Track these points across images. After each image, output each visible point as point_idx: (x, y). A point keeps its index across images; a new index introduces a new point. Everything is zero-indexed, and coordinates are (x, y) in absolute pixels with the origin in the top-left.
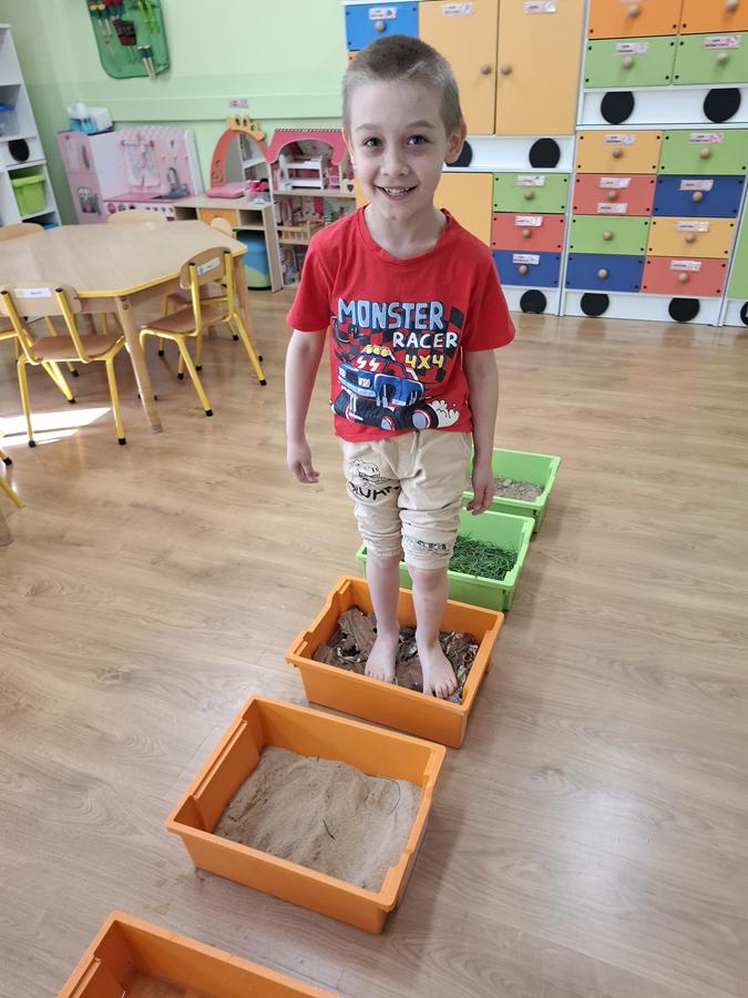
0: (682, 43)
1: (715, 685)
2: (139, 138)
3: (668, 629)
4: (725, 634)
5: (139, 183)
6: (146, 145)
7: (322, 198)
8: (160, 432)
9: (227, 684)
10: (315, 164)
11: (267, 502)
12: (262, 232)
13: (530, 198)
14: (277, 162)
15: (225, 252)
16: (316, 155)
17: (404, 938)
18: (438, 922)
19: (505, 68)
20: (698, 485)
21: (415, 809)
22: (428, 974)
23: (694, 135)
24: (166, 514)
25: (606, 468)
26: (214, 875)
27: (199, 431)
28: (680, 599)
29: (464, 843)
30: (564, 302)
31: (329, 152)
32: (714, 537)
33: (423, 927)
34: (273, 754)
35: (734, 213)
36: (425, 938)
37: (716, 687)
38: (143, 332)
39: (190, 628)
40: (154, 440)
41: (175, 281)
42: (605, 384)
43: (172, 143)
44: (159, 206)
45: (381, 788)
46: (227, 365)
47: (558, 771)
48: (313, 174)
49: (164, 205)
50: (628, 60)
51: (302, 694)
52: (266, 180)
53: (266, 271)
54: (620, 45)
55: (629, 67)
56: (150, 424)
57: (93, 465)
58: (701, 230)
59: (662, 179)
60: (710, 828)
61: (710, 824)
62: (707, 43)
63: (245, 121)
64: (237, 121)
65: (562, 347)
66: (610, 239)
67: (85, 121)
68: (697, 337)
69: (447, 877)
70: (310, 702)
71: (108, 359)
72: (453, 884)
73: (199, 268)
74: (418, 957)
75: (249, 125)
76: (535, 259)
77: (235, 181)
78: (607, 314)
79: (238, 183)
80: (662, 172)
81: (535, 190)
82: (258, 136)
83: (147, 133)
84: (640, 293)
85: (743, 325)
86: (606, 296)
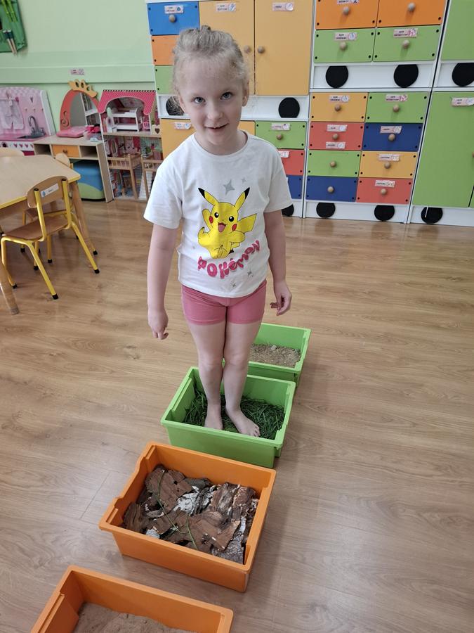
0: (379, 33)
2: (8, 95)
5: (9, 128)
6: (13, 101)
7: (138, 138)
10: (132, 114)
11: (96, 369)
12: (97, 161)
13: (281, 139)
14: (106, 112)
15: (63, 180)
16: (133, 108)
19: (261, 48)
20: (406, 343)
23: (389, 96)
24: (17, 383)
27: (47, 312)
31: (142, 105)
35: (415, 148)
37: (437, 517)
38: (3, 240)
42: (336, 267)
43: (32, 99)
44: (23, 143)
46: (73, 258)
48: (131, 121)
49: (27, 143)
50: (343, 44)
52: (99, 125)
53: (101, 188)
54: (337, 34)
55: (344, 49)
58: (394, 160)
59: (368, 126)
62: (395, 33)
63: (82, 84)
64: (77, 84)
65: (305, 240)
66: (334, 166)
68: (394, 232)
73: (42, 192)
75: (85, 87)
77: (78, 125)
78: (334, 217)
79: (79, 127)
80: (368, 121)
81: (284, 133)
82: (91, 94)
83: (13, 91)
84: (355, 203)
85: (423, 222)
86: (333, 204)
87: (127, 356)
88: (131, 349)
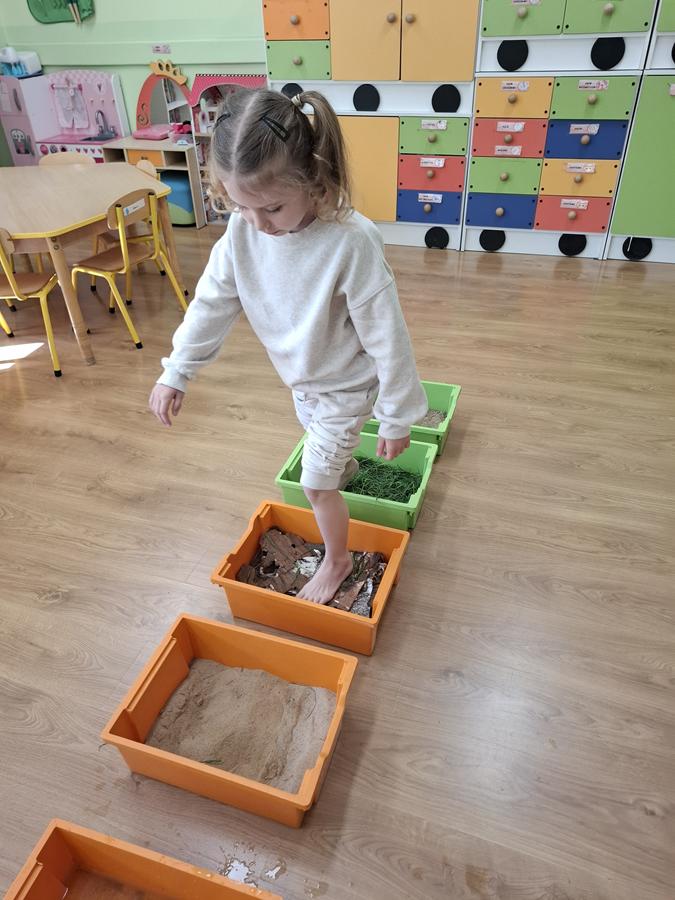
1: (598, 592)
2: (68, 81)
3: (555, 541)
4: (607, 545)
5: (70, 126)
6: (74, 89)
8: (94, 363)
9: (160, 601)
11: (195, 430)
12: (186, 172)
13: (434, 141)
14: (199, 105)
15: (150, 194)
17: (321, 830)
18: (351, 814)
19: (410, 17)
20: (584, 408)
21: (331, 714)
22: (343, 862)
23: (583, 82)
24: (101, 443)
25: (503, 394)
26: (147, 778)
27: (130, 363)
28: (567, 513)
29: (375, 742)
30: (465, 238)
32: (598, 456)
33: (338, 820)
34: (201, 666)
35: (618, 155)
36: (339, 829)
37: (599, 593)
38: (74, 270)
39: (124, 549)
40: (90, 372)
41: (103, 222)
42: (503, 315)
43: (100, 87)
44: (89, 147)
45: (300, 694)
46: (156, 299)
47: (459, 674)
49: (93, 147)
50: (521, 11)
51: (227, 609)
52: (189, 123)
53: (191, 209)
55: (524, 17)
56: (84, 357)
57: (33, 396)
58: (589, 171)
59: (553, 124)
60: (593, 721)
61: (592, 717)
63: (167, 66)
64: (160, 66)
65: (463, 280)
66: (506, 179)
67: (15, 65)
68: (584, 271)
69: (360, 774)
70: (235, 617)
71: (42, 297)
72: (364, 779)
73: (125, 209)
74: (334, 847)
75: (172, 69)
76: (438, 198)
77: (161, 123)
78: (504, 249)
79: (163, 125)
80: (553, 117)
81: (438, 133)
82: (180, 80)
83: (75, 76)
84: (533, 230)
85: (625, 258)
86: (503, 232)
87: (231, 416)
88: (236, 409)
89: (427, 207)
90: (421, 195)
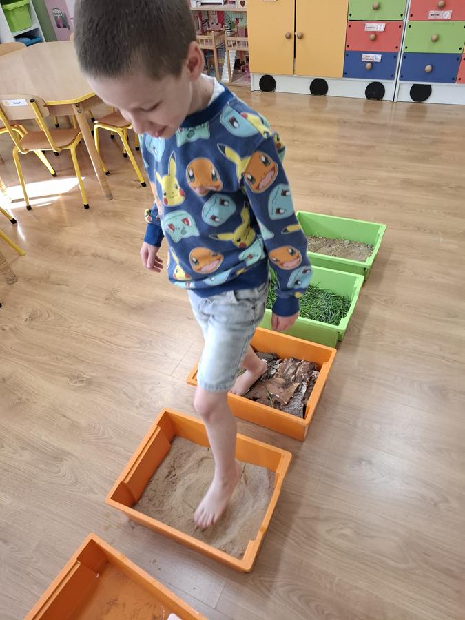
3: (454, 357)
7: (223, 12)
8: (112, 199)
9: (152, 389)
13: (377, 8)
17: (260, 576)
18: (283, 567)
22: (275, 602)
24: (116, 262)
25: (419, 228)
27: (137, 199)
29: (303, 512)
30: (398, 90)
34: (179, 443)
36: (273, 577)
38: (96, 127)
39: (129, 347)
40: (108, 205)
47: (369, 462)
56: (104, 194)
66: (436, 40)
69: (290, 535)
71: (72, 148)
72: (294, 540)
74: (269, 590)
76: (378, 58)
78: (429, 101)
84: (456, 84)
86: (430, 85)
89: (368, 65)
90: (364, 56)
